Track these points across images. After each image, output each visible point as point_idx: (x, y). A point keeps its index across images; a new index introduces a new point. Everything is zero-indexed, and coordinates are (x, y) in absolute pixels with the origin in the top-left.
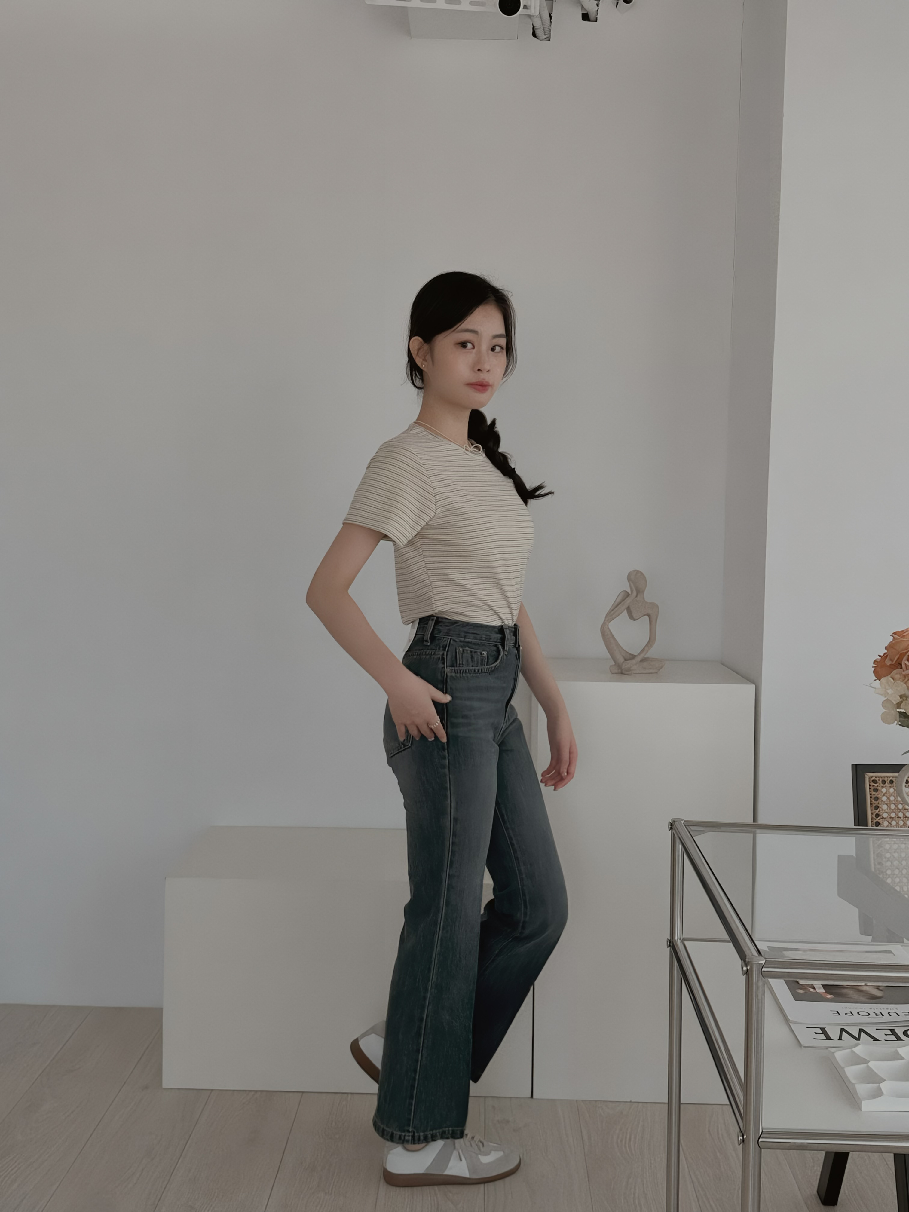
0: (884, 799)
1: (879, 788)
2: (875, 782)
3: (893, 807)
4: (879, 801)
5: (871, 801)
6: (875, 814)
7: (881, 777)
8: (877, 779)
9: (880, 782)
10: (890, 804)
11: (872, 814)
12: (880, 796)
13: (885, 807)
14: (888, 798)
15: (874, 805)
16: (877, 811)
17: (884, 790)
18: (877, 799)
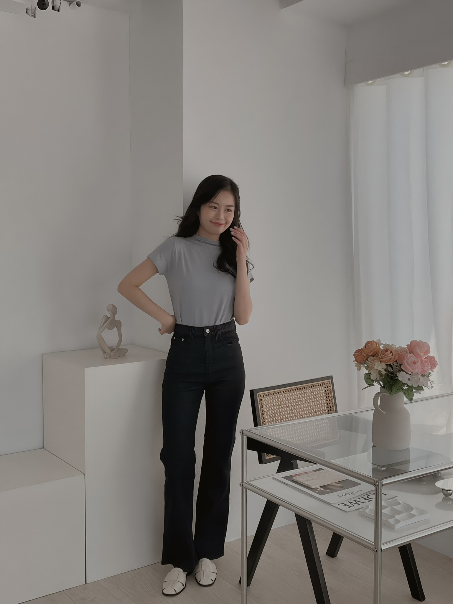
0: (264, 403)
1: (262, 399)
2: (261, 396)
3: (267, 406)
4: (263, 404)
5: (260, 405)
6: (262, 410)
7: (262, 394)
8: (261, 395)
9: (262, 396)
10: (266, 405)
11: (261, 410)
12: (262, 402)
13: (265, 406)
14: (266, 402)
15: (261, 407)
16: (262, 409)
17: (264, 399)
18: (262, 403)
